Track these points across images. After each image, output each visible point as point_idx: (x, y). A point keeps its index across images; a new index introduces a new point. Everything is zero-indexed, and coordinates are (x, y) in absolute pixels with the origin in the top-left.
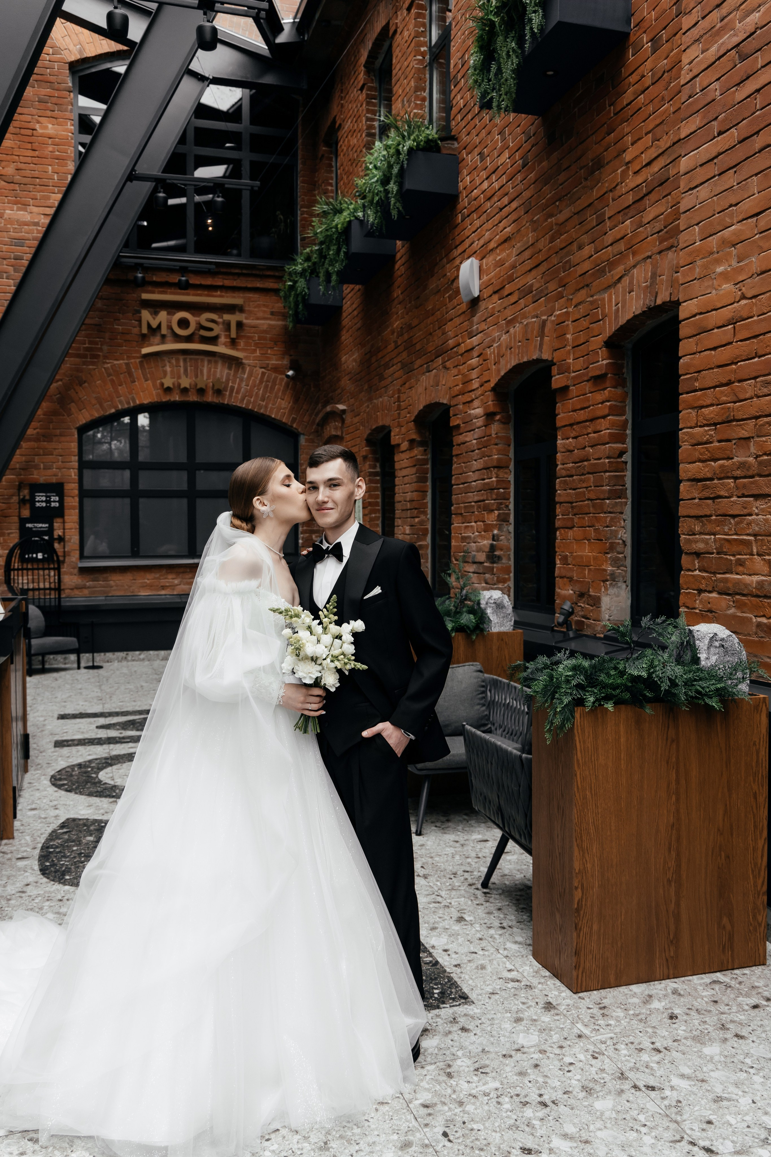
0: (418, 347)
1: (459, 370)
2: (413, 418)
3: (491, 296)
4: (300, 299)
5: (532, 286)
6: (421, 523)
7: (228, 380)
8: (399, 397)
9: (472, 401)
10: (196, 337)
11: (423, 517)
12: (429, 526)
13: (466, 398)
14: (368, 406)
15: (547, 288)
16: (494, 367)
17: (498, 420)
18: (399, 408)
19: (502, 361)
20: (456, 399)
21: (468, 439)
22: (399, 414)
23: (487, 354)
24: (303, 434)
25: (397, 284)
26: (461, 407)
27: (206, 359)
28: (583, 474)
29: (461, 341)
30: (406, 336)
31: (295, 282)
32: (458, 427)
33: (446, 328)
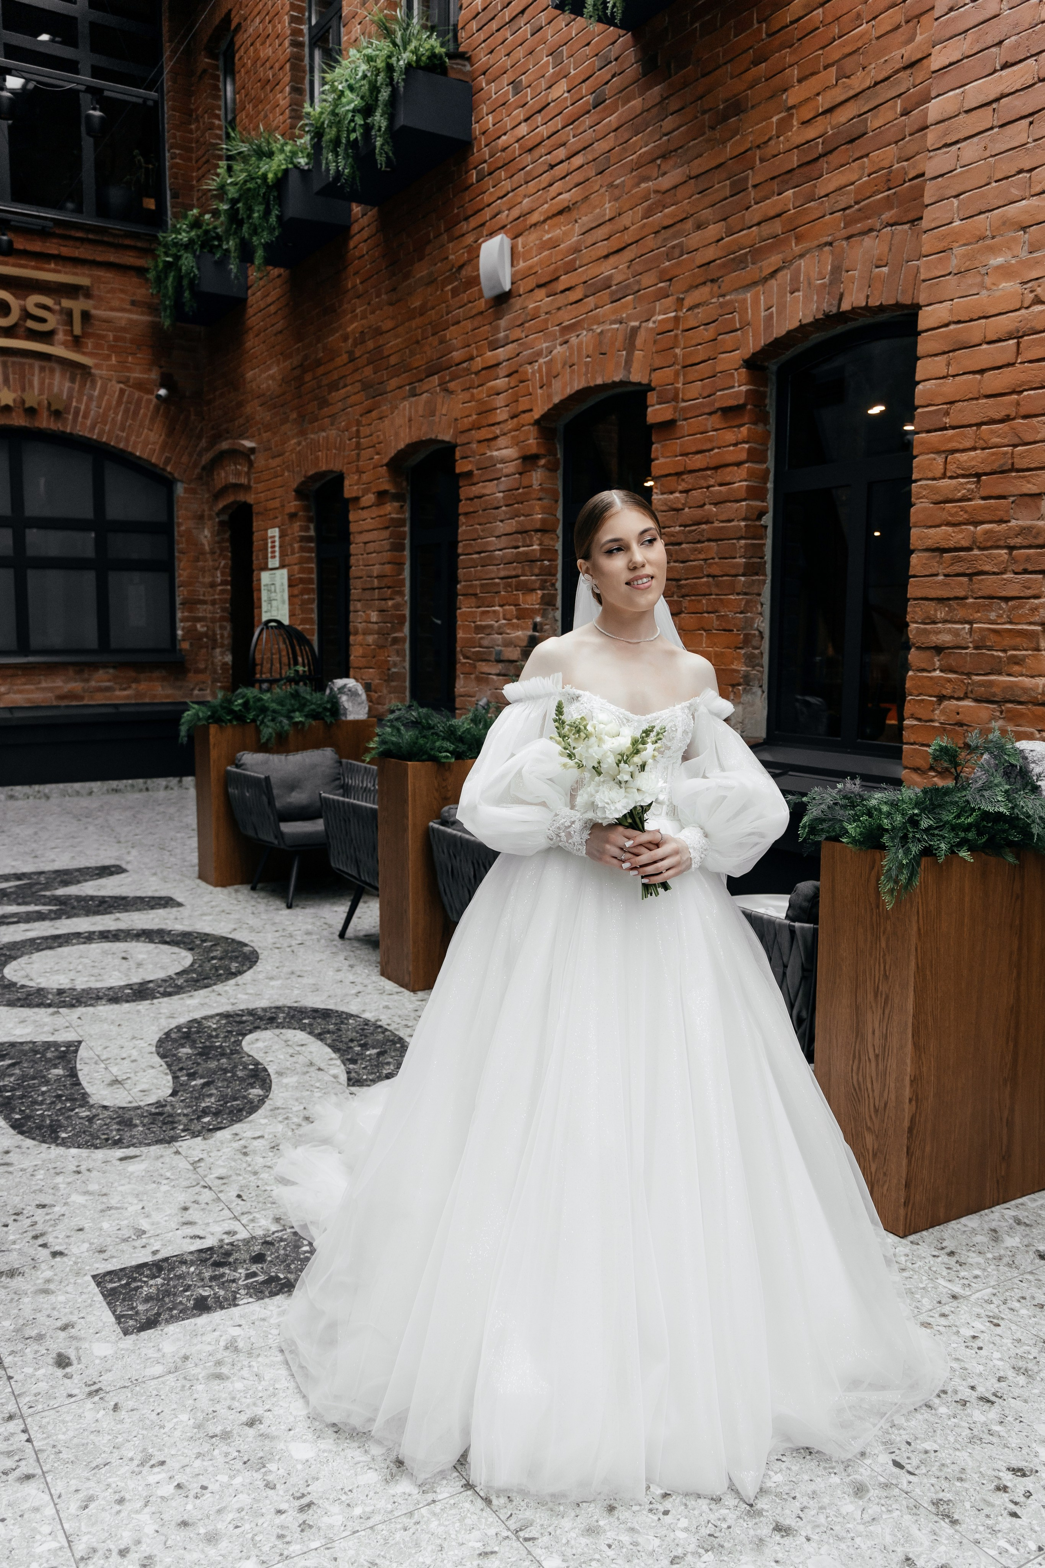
0: (393, 360)
1: (473, 395)
2: (385, 461)
3: (532, 290)
4: (185, 282)
5: (610, 277)
6: (397, 607)
7: (70, 398)
8: (358, 431)
9: (496, 438)
10: (21, 331)
11: (398, 599)
12: (407, 612)
13: (484, 433)
14: (299, 443)
15: (638, 282)
16: (539, 391)
17: (543, 466)
18: (358, 446)
19: (557, 384)
20: (466, 434)
21: (488, 492)
22: (358, 455)
23: (526, 373)
24: (182, 481)
25: (351, 270)
26: (474, 446)
27: (37, 364)
28: (699, 542)
29: (475, 353)
30: (370, 345)
31: (177, 258)
32: (469, 474)
33: (448, 334)
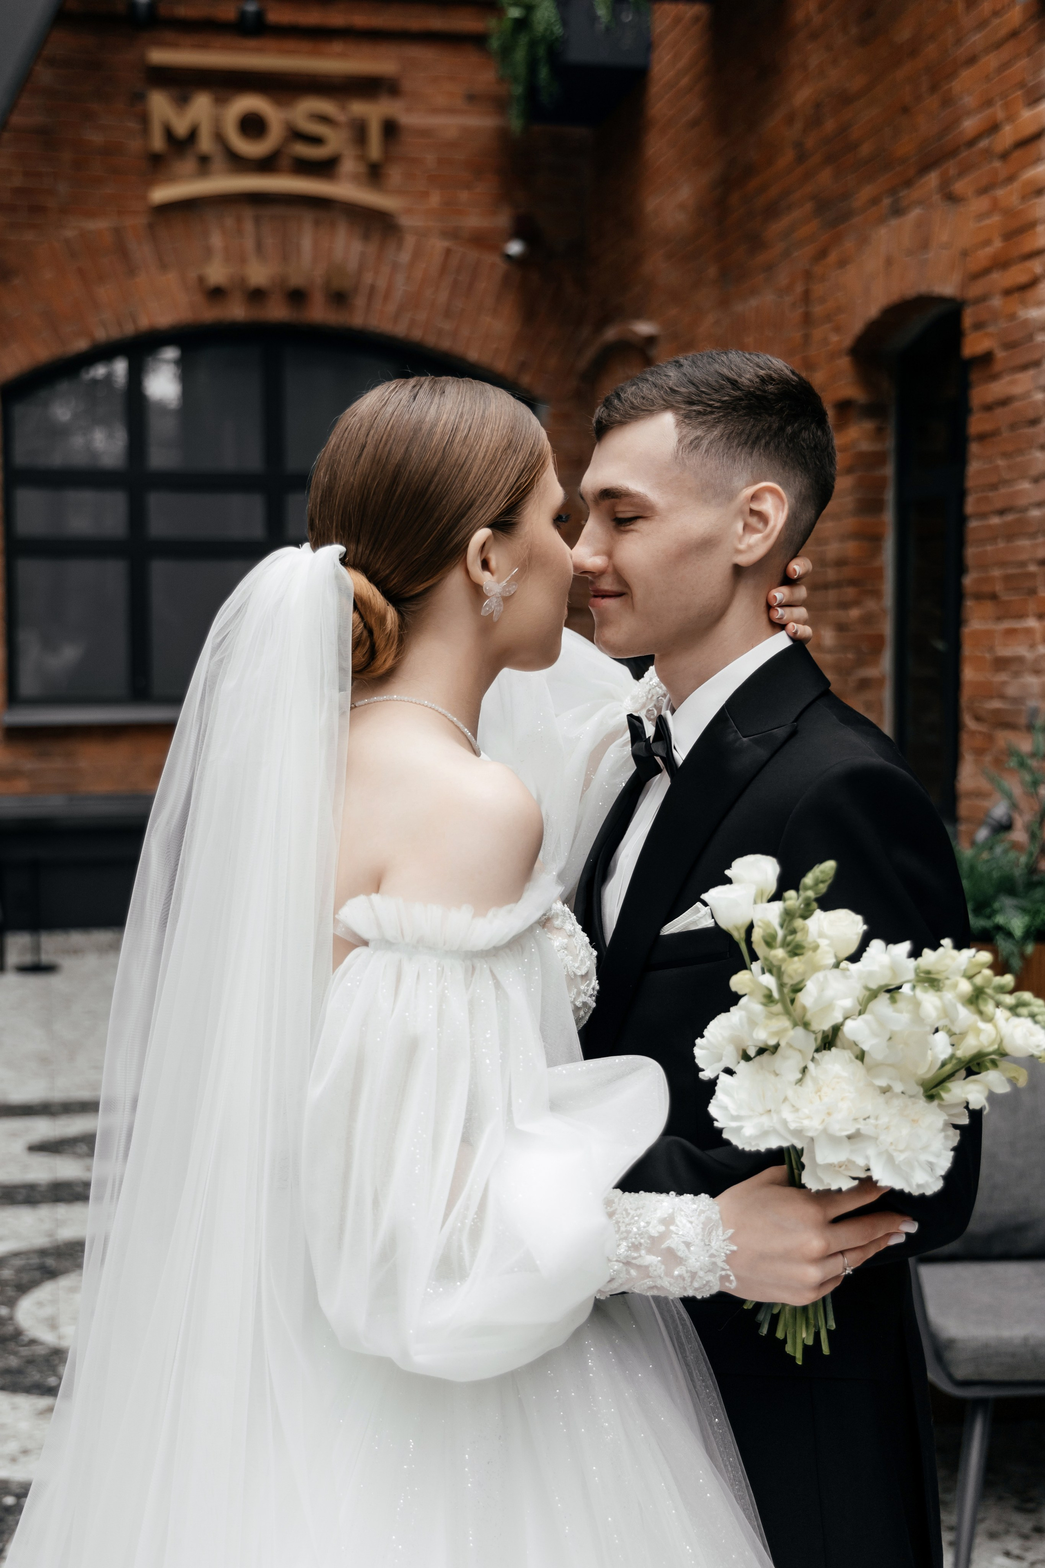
0: (866, 149)
1: (995, 201)
2: (849, 345)
4: (541, 51)
6: (868, 619)
7: (362, 268)
8: (808, 292)
10: (285, 162)
11: (871, 605)
12: (887, 628)
13: (1016, 275)
20: (983, 280)
21: (1017, 390)
26: (997, 302)
29: (1000, 115)
30: (830, 125)
32: (987, 358)
33: (956, 85)
